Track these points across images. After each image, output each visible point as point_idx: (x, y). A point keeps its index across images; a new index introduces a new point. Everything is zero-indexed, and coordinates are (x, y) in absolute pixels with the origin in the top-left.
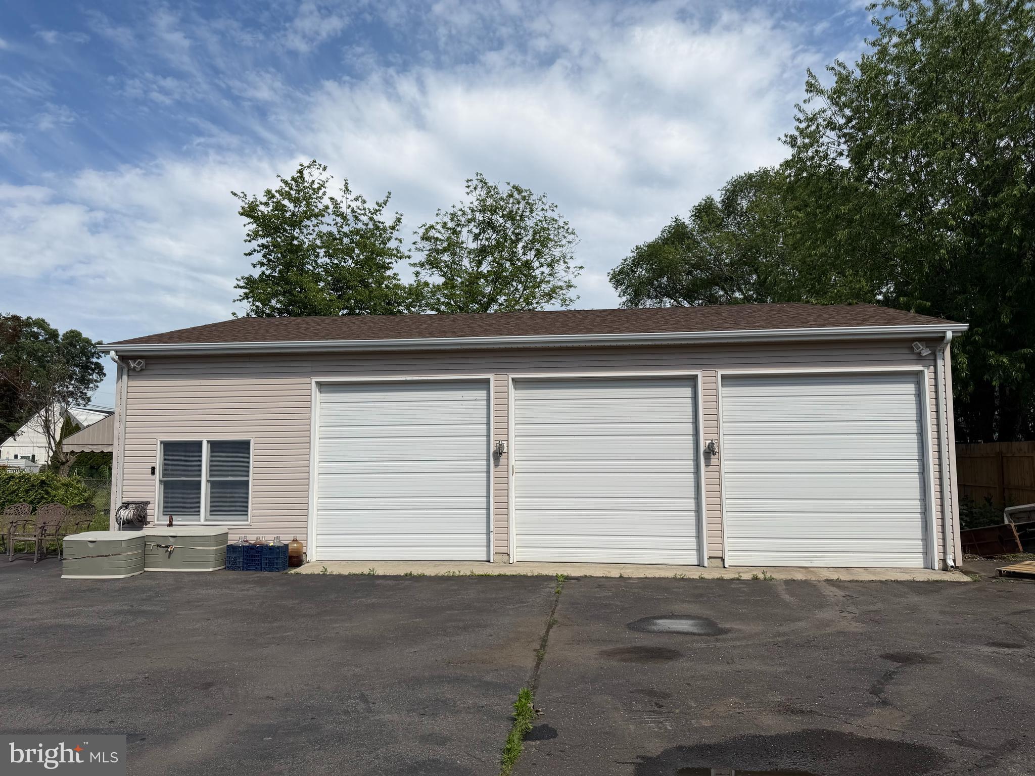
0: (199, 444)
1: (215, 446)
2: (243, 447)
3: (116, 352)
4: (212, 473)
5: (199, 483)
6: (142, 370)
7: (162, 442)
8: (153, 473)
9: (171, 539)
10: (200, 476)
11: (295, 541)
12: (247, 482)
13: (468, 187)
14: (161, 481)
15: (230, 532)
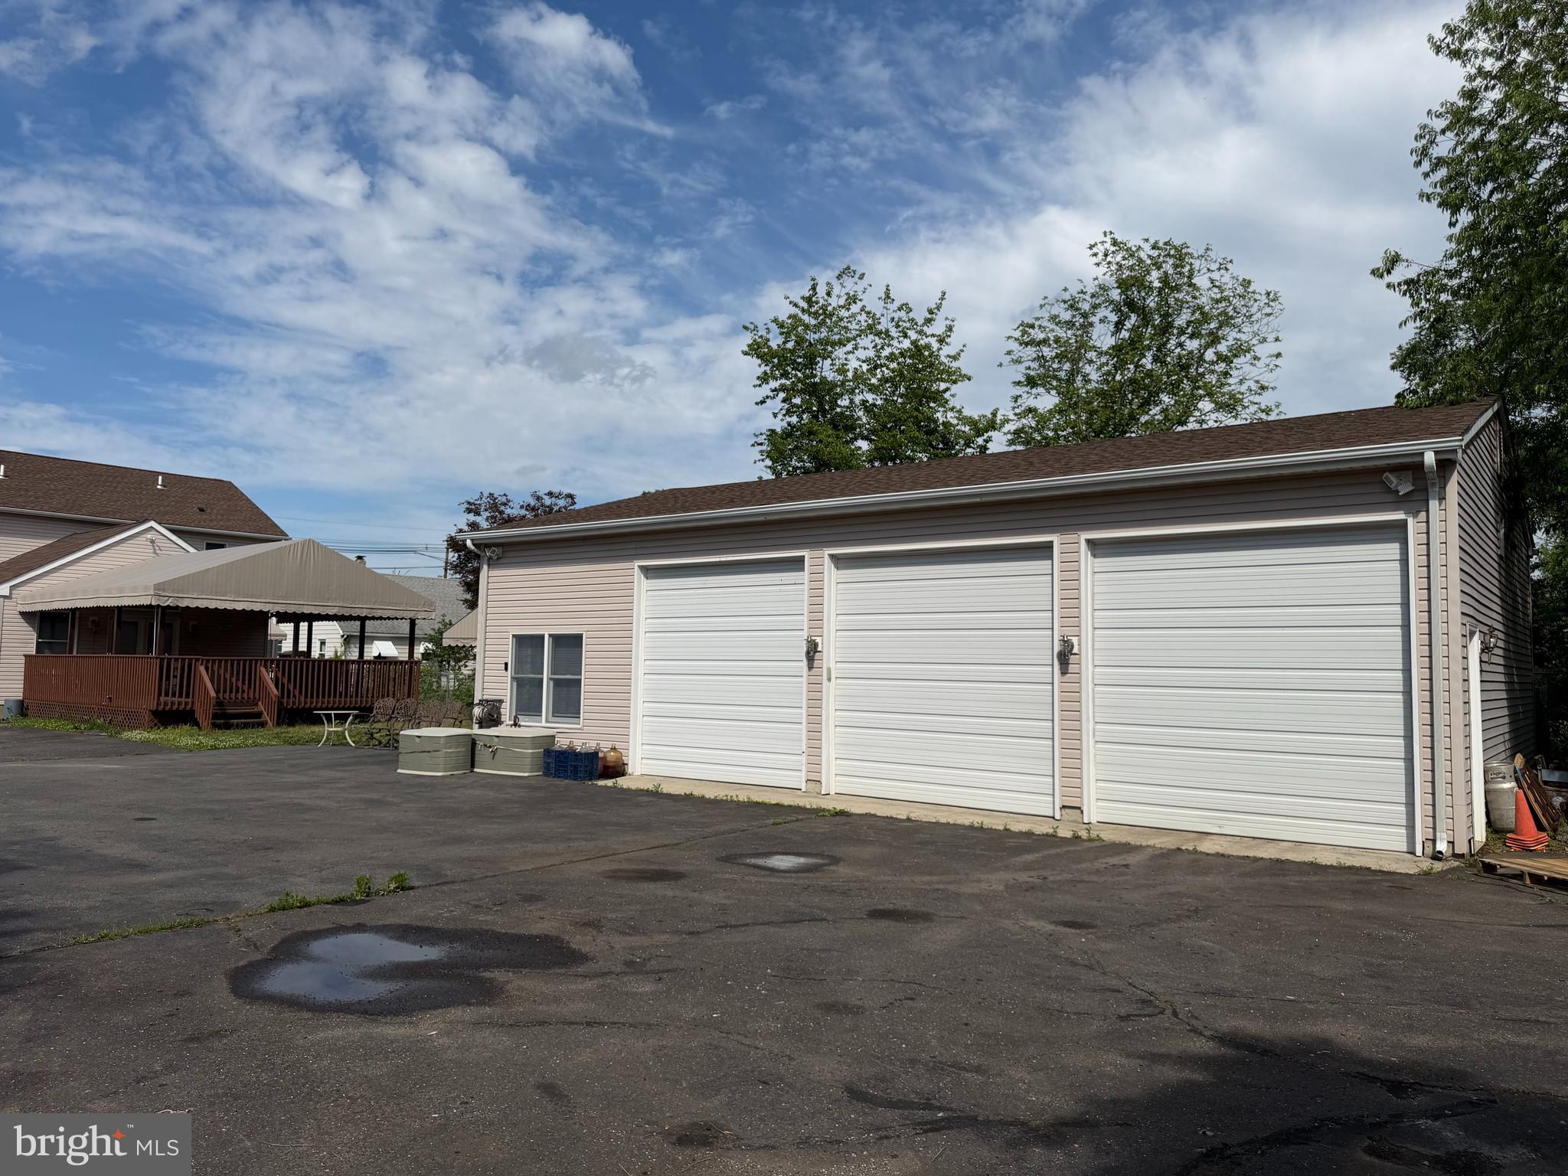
0: (542, 637)
1: (557, 639)
2: (577, 640)
3: (472, 540)
4: (554, 670)
5: (542, 679)
6: (498, 558)
7: (513, 636)
8: (506, 669)
9: (496, 739)
10: (542, 674)
11: (614, 749)
12: (580, 680)
13: (1095, 255)
14: (513, 678)
15: (559, 735)
